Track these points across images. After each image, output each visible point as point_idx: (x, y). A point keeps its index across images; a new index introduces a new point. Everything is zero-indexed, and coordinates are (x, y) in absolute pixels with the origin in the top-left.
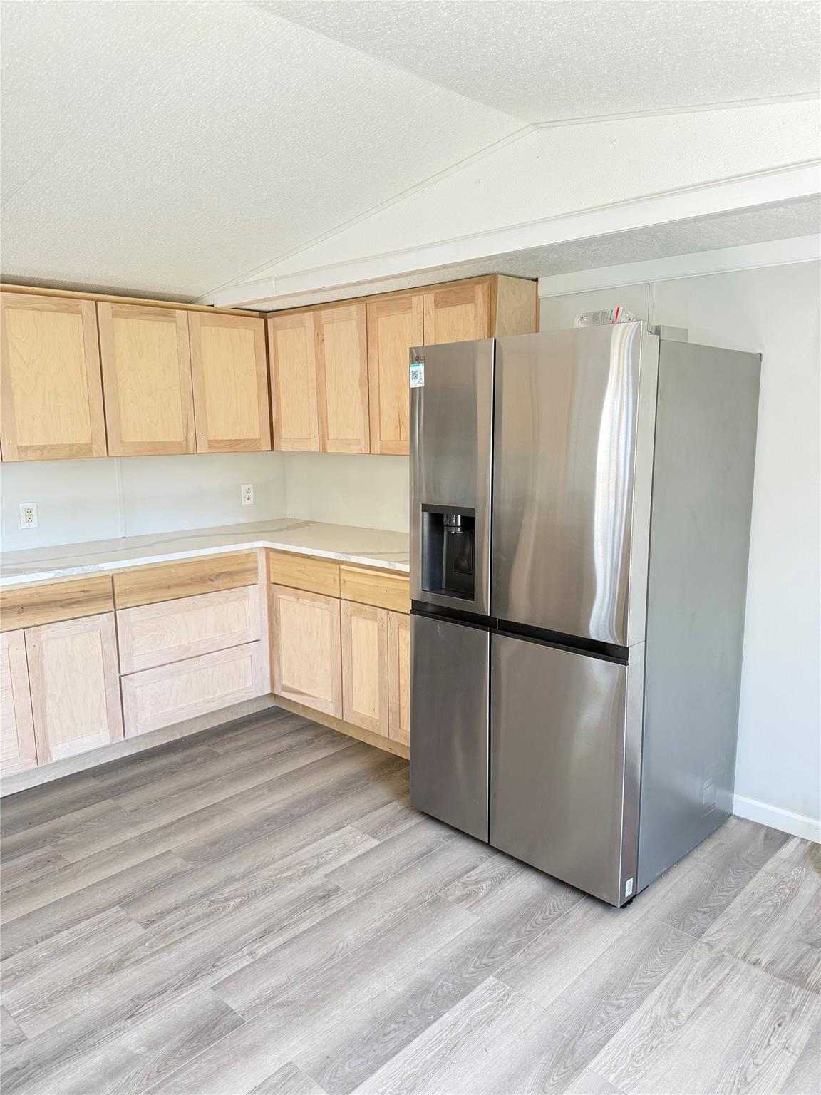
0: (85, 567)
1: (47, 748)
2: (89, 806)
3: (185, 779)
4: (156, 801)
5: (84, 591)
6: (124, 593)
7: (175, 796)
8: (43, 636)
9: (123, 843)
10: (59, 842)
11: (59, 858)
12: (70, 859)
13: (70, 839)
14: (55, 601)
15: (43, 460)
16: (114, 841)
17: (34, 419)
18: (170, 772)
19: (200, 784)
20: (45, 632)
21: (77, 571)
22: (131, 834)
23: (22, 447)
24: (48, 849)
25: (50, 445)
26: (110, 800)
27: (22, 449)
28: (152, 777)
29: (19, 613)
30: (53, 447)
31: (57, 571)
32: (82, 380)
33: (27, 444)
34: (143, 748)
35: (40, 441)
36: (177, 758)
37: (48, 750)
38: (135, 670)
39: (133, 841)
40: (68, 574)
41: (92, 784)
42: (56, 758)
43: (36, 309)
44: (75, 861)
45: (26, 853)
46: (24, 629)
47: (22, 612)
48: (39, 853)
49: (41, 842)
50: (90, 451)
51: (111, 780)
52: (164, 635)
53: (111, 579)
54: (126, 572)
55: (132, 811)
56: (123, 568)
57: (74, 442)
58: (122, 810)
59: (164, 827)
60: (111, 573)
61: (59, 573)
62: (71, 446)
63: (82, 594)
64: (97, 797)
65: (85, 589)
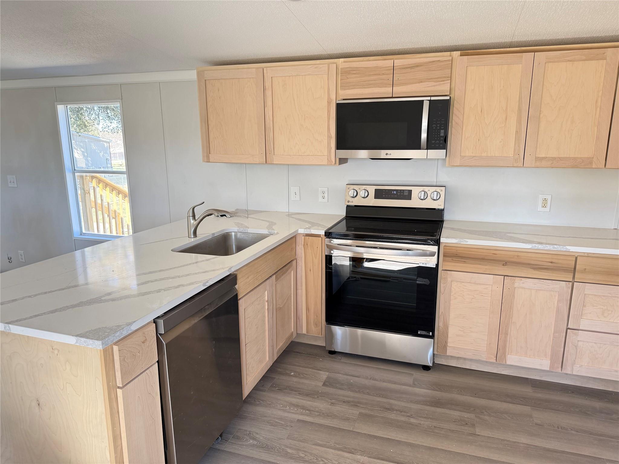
0: (555, 246)
1: (504, 353)
2: (514, 403)
3: (592, 425)
4: (558, 428)
5: (551, 262)
6: (584, 271)
7: (573, 432)
8: (516, 285)
9: (515, 442)
10: (482, 416)
11: (473, 425)
12: (478, 431)
13: (487, 418)
14: (529, 264)
15: (552, 168)
16: (510, 437)
17: (551, 139)
18: (584, 412)
19: (601, 435)
20: (518, 282)
21: (548, 247)
22: (524, 440)
23: (538, 157)
24: (472, 416)
25: (559, 158)
26: (529, 407)
27: (539, 159)
28: (568, 409)
29: (503, 265)
30: (560, 159)
31: (534, 245)
32: (596, 110)
33: (543, 156)
34: (578, 384)
35: (553, 153)
36: (597, 404)
37: (505, 356)
38: (581, 328)
39: (522, 445)
40: (541, 248)
41: (528, 391)
42: (508, 363)
43: (569, 61)
44: (479, 434)
45: (460, 411)
46: (505, 276)
47: (506, 265)
48: (466, 415)
49: (472, 409)
50: (591, 163)
51: (541, 395)
52: (612, 311)
53: (574, 259)
54: (588, 256)
55: (536, 424)
56: (588, 253)
57: (579, 156)
58: (532, 420)
59: (549, 450)
60: (576, 255)
61: (536, 246)
62: (575, 159)
63: (550, 264)
64: (524, 400)
65: (553, 261)
